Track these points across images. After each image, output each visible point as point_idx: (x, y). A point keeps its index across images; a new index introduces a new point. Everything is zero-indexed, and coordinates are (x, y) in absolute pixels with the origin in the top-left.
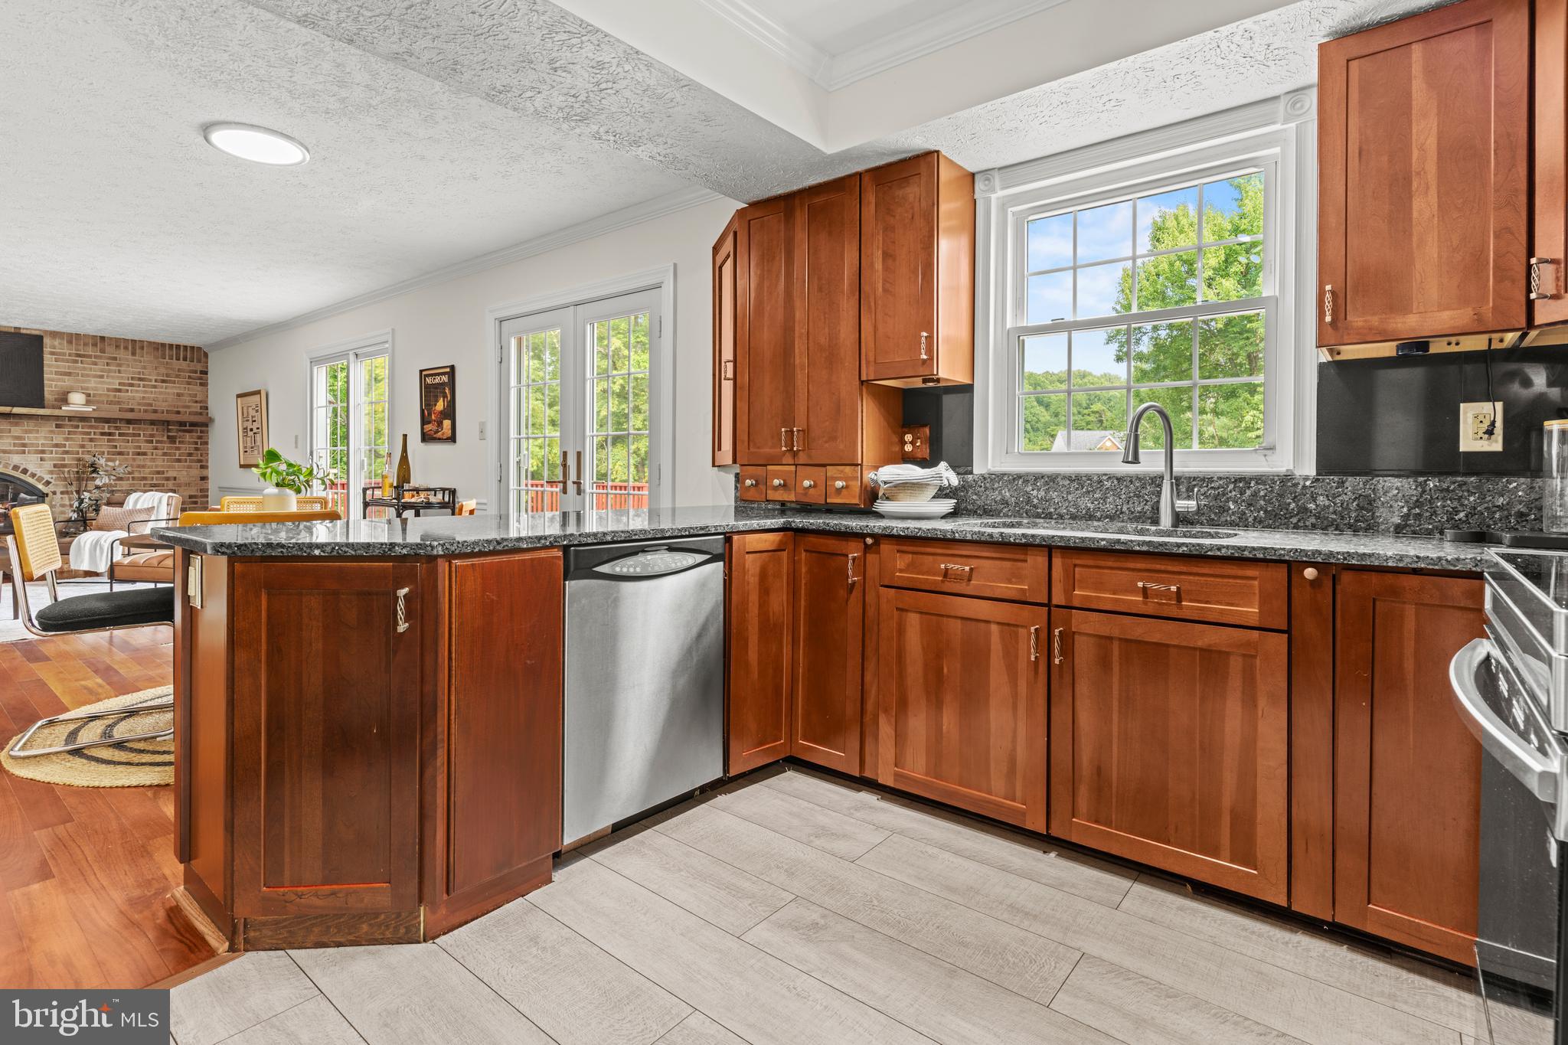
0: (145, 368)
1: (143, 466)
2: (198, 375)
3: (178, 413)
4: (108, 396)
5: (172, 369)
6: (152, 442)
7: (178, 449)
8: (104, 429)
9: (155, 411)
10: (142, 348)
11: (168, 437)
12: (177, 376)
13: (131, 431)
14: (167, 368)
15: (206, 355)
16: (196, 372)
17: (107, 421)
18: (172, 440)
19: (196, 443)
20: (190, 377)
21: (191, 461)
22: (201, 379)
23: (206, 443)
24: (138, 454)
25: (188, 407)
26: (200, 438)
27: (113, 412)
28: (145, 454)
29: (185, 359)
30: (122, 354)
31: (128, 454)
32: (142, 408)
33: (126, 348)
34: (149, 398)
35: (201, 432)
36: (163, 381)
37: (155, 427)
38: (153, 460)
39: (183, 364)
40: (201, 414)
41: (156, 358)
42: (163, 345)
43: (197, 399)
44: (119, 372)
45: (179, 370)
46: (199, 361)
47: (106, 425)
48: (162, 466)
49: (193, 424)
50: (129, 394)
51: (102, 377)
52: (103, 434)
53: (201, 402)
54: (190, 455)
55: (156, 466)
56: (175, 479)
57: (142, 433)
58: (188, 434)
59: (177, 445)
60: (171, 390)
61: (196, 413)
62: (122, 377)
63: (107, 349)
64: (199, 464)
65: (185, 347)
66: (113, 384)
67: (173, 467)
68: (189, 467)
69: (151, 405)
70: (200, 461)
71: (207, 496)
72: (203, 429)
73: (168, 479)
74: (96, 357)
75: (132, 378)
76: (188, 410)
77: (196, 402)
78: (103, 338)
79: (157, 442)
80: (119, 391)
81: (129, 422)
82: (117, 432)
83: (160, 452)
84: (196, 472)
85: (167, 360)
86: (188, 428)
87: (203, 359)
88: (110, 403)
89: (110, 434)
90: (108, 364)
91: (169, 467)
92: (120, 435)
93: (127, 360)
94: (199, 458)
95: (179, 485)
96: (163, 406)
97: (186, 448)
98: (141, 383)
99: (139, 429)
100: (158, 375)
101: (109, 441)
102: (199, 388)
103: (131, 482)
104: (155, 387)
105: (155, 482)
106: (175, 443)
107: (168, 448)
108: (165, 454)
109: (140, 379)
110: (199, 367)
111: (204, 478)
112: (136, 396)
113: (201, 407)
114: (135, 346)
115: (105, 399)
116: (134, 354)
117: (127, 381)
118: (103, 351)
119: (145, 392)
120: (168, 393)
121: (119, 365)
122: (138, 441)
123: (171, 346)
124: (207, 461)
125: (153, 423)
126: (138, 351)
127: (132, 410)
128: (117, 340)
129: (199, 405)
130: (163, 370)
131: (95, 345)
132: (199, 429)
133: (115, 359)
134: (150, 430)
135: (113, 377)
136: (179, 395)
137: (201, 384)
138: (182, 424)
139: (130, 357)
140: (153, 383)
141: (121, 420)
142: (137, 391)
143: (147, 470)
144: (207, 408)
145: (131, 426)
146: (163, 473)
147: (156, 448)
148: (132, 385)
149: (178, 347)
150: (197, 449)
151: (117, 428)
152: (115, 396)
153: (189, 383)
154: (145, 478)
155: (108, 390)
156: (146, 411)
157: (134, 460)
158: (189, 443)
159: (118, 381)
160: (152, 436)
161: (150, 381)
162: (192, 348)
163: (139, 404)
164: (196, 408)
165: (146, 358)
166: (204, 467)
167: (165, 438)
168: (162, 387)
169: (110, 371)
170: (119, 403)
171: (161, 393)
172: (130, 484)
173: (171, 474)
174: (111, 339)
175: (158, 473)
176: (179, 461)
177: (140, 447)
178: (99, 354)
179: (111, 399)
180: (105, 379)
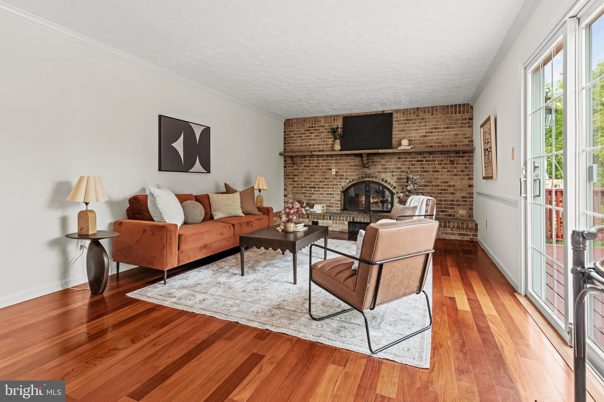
0: (438, 121)
1: (437, 179)
2: (467, 121)
3: (456, 146)
4: (420, 140)
5: (452, 120)
6: (441, 164)
7: (456, 168)
8: (418, 158)
9: (443, 146)
10: (437, 110)
11: (450, 161)
12: (455, 124)
13: (431, 159)
14: (449, 120)
15: (472, 108)
16: (466, 119)
17: (420, 153)
18: (452, 162)
19: (466, 164)
20: (462, 123)
21: (463, 175)
22: (469, 123)
23: (472, 164)
24: (435, 171)
25: (461, 142)
26: (468, 160)
27: (421, 148)
28: (438, 171)
29: (459, 113)
30: (427, 116)
31: (430, 172)
32: (437, 145)
33: (429, 112)
34: (440, 139)
35: (469, 156)
36: (448, 128)
37: (443, 156)
38: (442, 175)
39: (459, 116)
40: (469, 145)
41: (444, 114)
42: (447, 106)
43: (467, 136)
44: (426, 126)
45: (456, 120)
46: (468, 112)
47: (420, 156)
48: (447, 178)
49: (464, 152)
50: (430, 137)
51: (417, 130)
52: (418, 161)
53: (468, 138)
54: (462, 171)
55: (444, 179)
56: (454, 186)
57: (436, 159)
58: (461, 159)
59: (455, 166)
60: (452, 132)
61: (466, 145)
62: (427, 128)
63: (420, 114)
64: (468, 177)
65: (460, 105)
66: (423, 133)
67: (453, 179)
68: (462, 179)
69: (441, 143)
70: (468, 175)
71: (472, 198)
72: (470, 154)
73: (450, 186)
74: (415, 119)
75: (432, 129)
76: (461, 144)
77: (466, 138)
78: (418, 108)
79: (444, 164)
80: (425, 136)
81: (430, 153)
82: (425, 159)
83: (446, 170)
84: (466, 182)
85: (450, 115)
86: (461, 155)
87: (470, 111)
88: (421, 143)
89: (421, 161)
90: (420, 123)
91: (451, 179)
92: (426, 161)
93: (429, 118)
94: (468, 173)
95: (456, 190)
96: (447, 143)
97: (460, 167)
98: (436, 130)
99: (435, 157)
100: (445, 124)
101: (421, 165)
102: (468, 129)
103: (431, 188)
104: (443, 132)
105: (443, 188)
106: (454, 164)
107: (450, 168)
108: (448, 171)
109: (436, 128)
110: (468, 116)
111: (471, 186)
112: (434, 138)
113: (469, 141)
114: (432, 110)
115: (419, 142)
116: (432, 115)
117: (429, 131)
118: (418, 116)
119: (438, 135)
120: (450, 135)
121: (426, 122)
122: (435, 164)
123: (452, 106)
124: (473, 175)
125: (442, 152)
126: (435, 112)
127: (432, 147)
128: (425, 108)
129: (467, 140)
130: (447, 121)
131: (414, 113)
132: (467, 155)
133: (423, 119)
134: (441, 157)
135: (423, 129)
136: (456, 135)
137: (469, 127)
138: (457, 152)
139: (431, 116)
140: (442, 130)
141: (426, 152)
142: (434, 136)
143: (439, 181)
144: (472, 141)
145: (431, 156)
146: (447, 182)
147: (444, 168)
148: (431, 132)
149: (456, 105)
150: (466, 168)
151: (425, 157)
152: (423, 139)
153: (462, 127)
154: (438, 186)
155: (420, 137)
156: (438, 146)
157: (433, 175)
158: (462, 164)
159: (425, 131)
160: (442, 161)
161: (441, 128)
162: (464, 105)
163: (435, 143)
164: (466, 142)
165: (439, 115)
166: (471, 179)
167: (448, 162)
168: (447, 132)
169: (421, 126)
170: (425, 143)
171: (446, 135)
172: (431, 189)
173: (452, 183)
174: (421, 108)
175: (445, 182)
176: (456, 175)
177: (435, 168)
178: (416, 117)
179: (422, 141)
180: (419, 131)
